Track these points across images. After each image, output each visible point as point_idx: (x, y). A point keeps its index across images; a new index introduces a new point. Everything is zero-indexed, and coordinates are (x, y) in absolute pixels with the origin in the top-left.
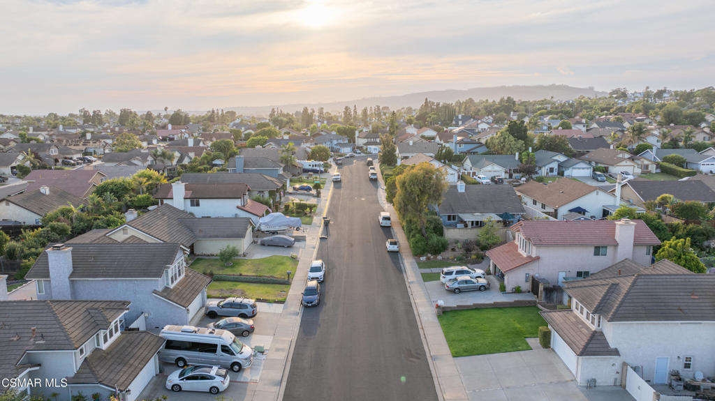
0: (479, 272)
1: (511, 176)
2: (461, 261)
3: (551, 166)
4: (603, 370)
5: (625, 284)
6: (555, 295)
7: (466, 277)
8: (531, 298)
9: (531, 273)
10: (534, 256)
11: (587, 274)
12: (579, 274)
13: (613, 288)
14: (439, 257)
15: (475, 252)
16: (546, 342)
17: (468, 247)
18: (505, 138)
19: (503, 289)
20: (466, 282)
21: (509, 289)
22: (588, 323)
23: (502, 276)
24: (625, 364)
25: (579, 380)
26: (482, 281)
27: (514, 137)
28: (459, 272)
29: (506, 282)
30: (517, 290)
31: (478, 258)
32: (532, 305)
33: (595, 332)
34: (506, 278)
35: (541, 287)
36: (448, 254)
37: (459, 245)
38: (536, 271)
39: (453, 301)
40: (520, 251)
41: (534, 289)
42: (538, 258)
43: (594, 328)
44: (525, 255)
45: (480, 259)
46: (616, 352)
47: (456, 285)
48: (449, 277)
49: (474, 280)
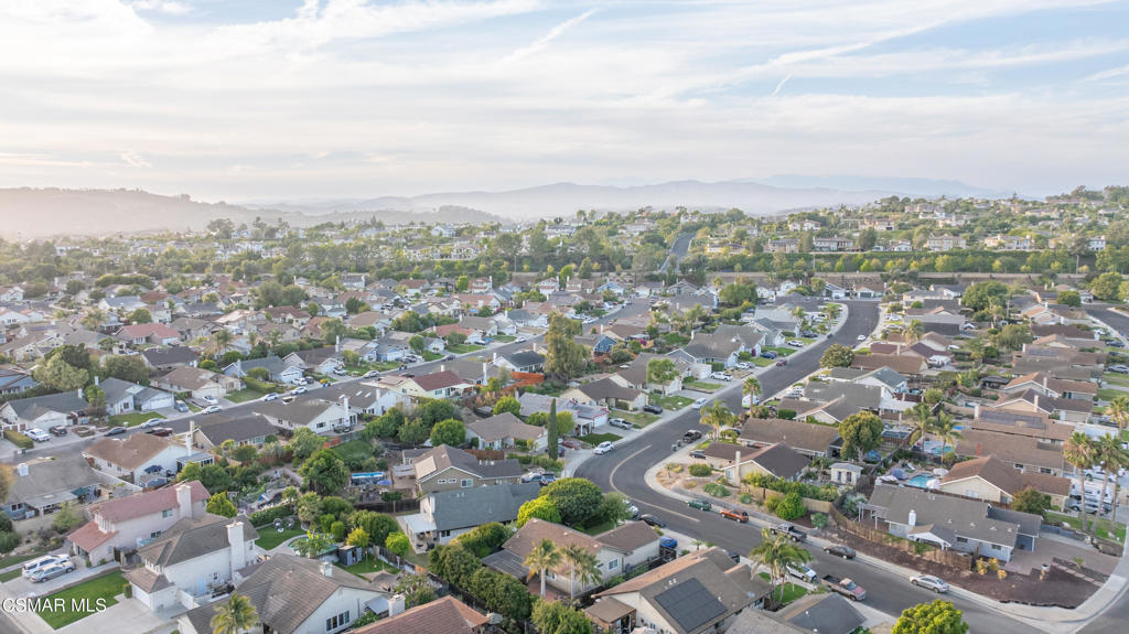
0: (64, 556)
1: (75, 422)
2: (41, 551)
3: (125, 401)
4: (166, 597)
5: (176, 540)
6: (134, 558)
7: (52, 565)
8: (116, 564)
9: (113, 545)
10: (113, 531)
11: (159, 533)
12: (153, 535)
13: (168, 545)
14: (13, 554)
15: (53, 539)
16: (129, 593)
17: (45, 536)
18: (60, 369)
19: (89, 565)
20: (53, 569)
21: (94, 563)
22: (155, 572)
23: (87, 554)
24: (179, 589)
25: (153, 609)
26: (69, 564)
27: (73, 365)
28: (42, 564)
29: (91, 559)
30: (103, 562)
31: (58, 542)
32: (117, 571)
33: (159, 577)
34: (91, 555)
35: (122, 555)
36: (22, 548)
37: (34, 535)
38: (117, 543)
39: (44, 589)
40: (101, 529)
41: (117, 558)
42: (117, 532)
43: (158, 574)
44: (105, 532)
45: (60, 544)
46: (173, 584)
47: (43, 575)
48: (32, 571)
49: (60, 566)
